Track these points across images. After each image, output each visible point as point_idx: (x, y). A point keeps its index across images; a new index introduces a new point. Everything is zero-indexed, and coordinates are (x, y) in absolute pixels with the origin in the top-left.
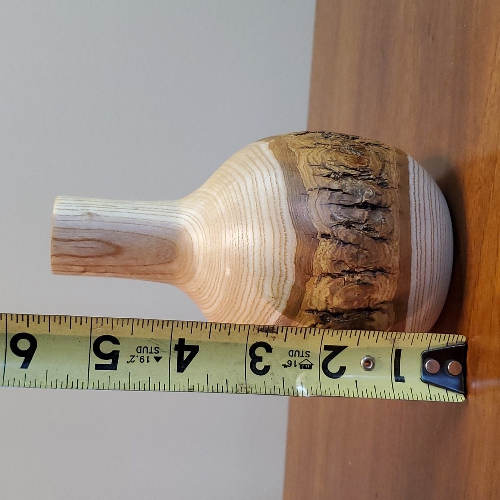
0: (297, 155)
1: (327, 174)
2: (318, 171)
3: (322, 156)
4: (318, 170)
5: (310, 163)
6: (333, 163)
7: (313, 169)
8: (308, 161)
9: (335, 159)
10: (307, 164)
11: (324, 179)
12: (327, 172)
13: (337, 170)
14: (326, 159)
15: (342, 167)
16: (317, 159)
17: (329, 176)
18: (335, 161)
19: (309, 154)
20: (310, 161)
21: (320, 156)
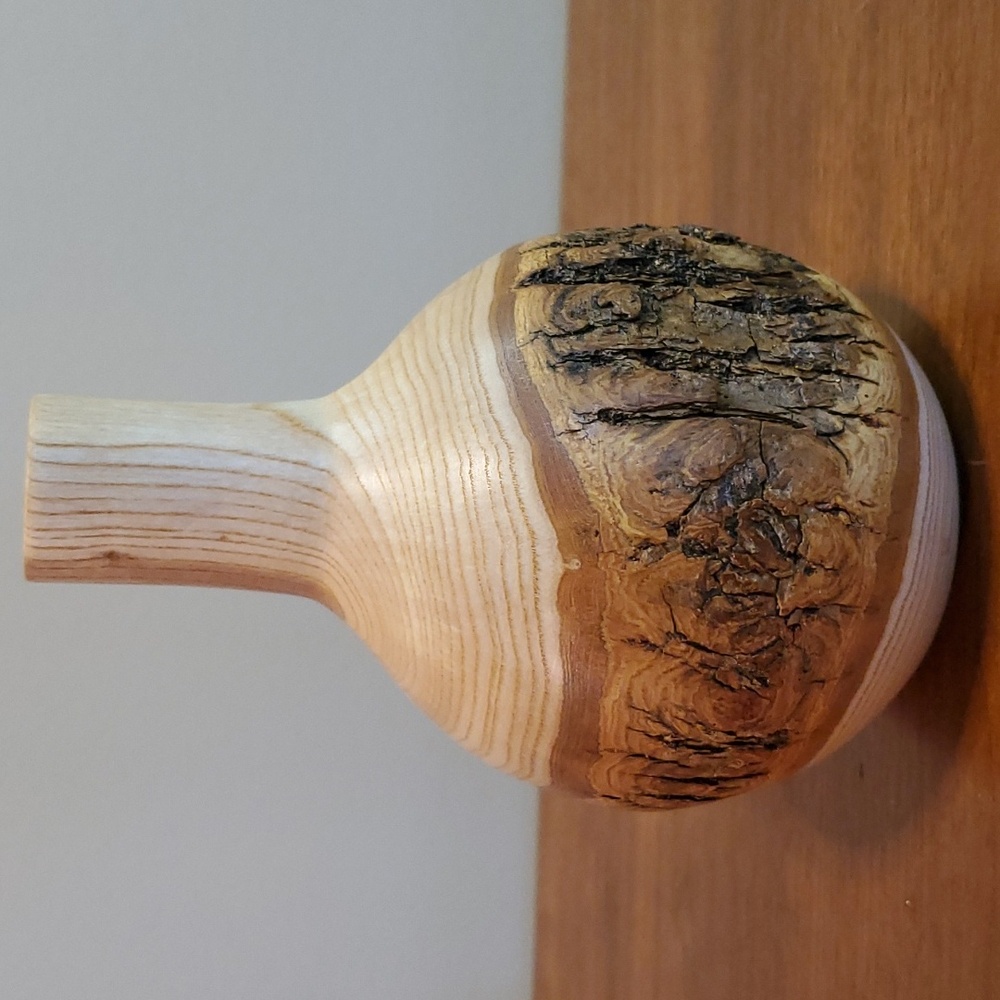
0: (612, 664)
1: (658, 734)
2: (643, 723)
3: (665, 689)
4: (642, 721)
5: (631, 698)
6: (682, 714)
7: (632, 717)
8: (629, 693)
9: (690, 705)
10: (623, 701)
11: (645, 740)
12: (657, 729)
13: (684, 729)
14: (672, 699)
15: (699, 726)
16: (651, 691)
17: (660, 738)
18: (687, 711)
19: (639, 673)
20: (633, 695)
21: (660, 689)
